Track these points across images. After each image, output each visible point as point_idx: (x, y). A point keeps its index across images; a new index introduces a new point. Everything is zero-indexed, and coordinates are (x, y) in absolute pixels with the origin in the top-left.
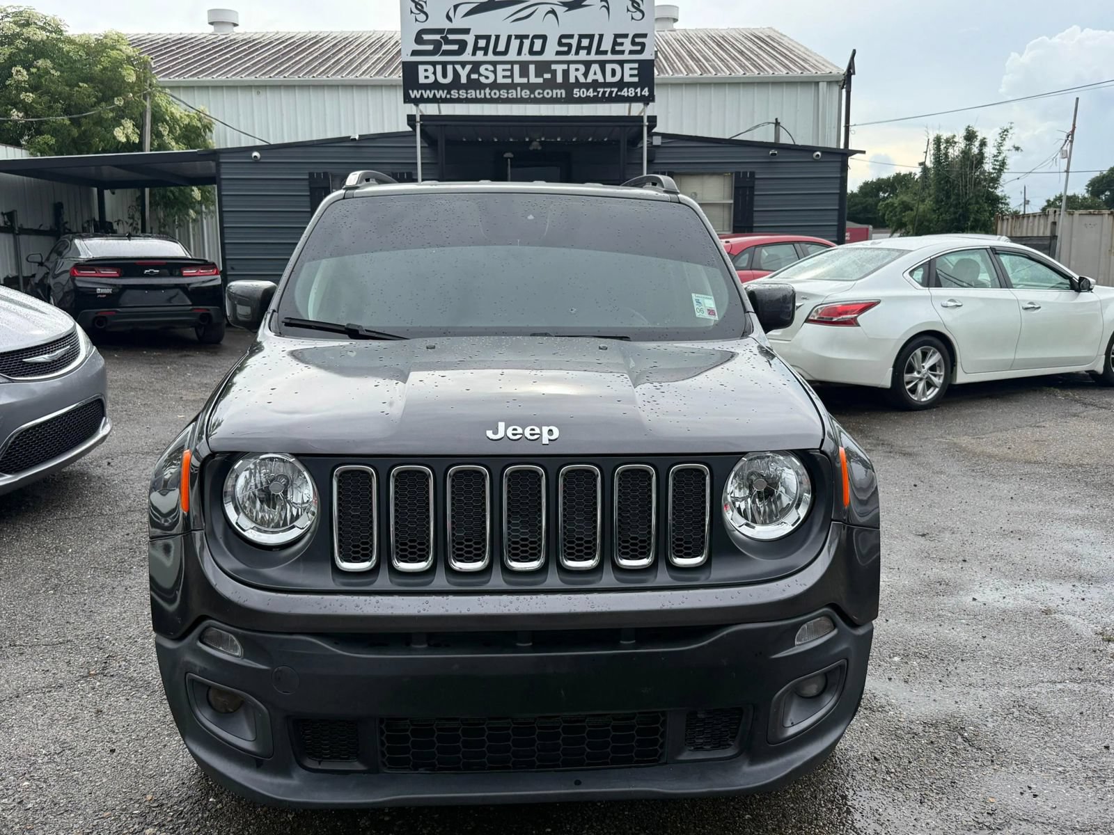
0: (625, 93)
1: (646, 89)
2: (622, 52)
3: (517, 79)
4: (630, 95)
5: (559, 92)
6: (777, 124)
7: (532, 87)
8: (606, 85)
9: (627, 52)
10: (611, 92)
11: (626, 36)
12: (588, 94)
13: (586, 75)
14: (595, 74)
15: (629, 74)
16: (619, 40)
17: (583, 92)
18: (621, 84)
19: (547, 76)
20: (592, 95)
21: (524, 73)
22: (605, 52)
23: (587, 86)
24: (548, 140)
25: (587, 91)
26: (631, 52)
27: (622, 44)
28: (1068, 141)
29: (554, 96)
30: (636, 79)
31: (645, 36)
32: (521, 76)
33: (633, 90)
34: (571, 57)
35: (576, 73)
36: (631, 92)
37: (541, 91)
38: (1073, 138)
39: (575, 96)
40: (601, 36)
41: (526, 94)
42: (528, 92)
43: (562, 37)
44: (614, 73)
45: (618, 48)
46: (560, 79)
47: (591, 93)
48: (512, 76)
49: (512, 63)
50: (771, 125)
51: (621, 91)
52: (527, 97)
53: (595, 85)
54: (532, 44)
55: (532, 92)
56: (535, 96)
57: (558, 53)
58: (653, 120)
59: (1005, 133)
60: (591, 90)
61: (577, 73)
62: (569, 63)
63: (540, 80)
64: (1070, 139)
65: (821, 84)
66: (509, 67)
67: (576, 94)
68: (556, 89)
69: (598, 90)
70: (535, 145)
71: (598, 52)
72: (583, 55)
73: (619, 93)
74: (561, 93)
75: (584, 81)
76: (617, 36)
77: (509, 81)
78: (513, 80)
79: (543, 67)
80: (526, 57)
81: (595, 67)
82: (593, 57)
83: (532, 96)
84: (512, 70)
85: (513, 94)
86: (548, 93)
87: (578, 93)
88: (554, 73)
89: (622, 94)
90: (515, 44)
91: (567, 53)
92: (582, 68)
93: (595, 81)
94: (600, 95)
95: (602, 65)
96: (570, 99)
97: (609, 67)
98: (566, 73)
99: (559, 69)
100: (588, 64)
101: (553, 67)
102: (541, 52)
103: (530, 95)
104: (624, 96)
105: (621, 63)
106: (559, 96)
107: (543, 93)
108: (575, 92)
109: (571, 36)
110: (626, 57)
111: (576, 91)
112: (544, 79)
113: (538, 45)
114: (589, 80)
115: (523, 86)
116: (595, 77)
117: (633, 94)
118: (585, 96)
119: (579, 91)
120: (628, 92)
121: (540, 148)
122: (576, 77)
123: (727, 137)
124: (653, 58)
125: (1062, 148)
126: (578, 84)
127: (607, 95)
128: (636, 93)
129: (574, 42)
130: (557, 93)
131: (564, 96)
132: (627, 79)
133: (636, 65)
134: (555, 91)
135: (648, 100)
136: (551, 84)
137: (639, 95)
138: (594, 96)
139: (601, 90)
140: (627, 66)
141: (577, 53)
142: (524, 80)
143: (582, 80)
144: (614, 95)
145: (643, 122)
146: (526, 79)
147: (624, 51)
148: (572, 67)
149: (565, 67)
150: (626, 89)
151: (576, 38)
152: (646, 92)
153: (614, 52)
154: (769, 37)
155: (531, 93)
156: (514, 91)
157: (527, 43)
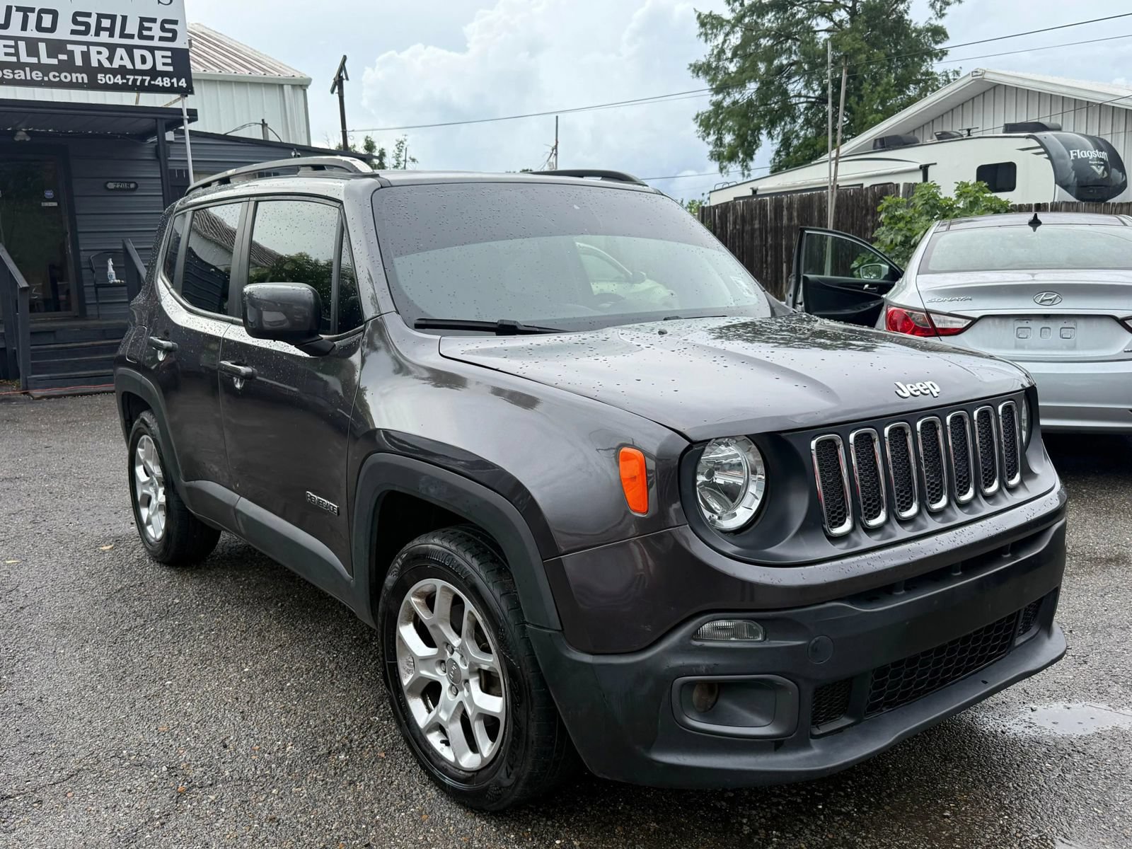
0: (159, 82)
1: (183, 80)
2: (151, 38)
3: (24, 58)
4: (165, 85)
5: (80, 76)
6: (264, 125)
7: (45, 69)
8: (135, 72)
9: (156, 38)
10: (143, 81)
11: (154, 20)
12: (116, 81)
13: (110, 59)
14: (122, 58)
15: (162, 62)
16: (146, 24)
17: (110, 78)
18: (154, 73)
19: (63, 57)
20: (120, 82)
21: (32, 49)
22: (132, 36)
23: (114, 72)
24: (37, 130)
25: (114, 78)
26: (161, 39)
27: (150, 29)
28: (553, 155)
29: (74, 80)
30: (170, 69)
31: (175, 22)
32: (29, 55)
33: (169, 80)
34: (91, 38)
35: (98, 57)
36: (166, 82)
37: (57, 74)
38: (556, 151)
39: (99, 81)
40: (124, 18)
41: (37, 75)
42: (40, 74)
43: (77, 14)
44: (144, 60)
45: (145, 33)
46: (79, 62)
47: (119, 80)
48: (17, 54)
49: (17, 39)
50: (257, 125)
51: (155, 81)
52: (40, 79)
53: (122, 71)
54: (39, 20)
55: (46, 74)
56: (49, 78)
57: (73, 32)
58: (193, 115)
59: (401, 145)
60: (119, 77)
61: (100, 57)
62: (88, 44)
63: (55, 61)
64: (554, 152)
65: (285, 87)
66: (12, 43)
67: (101, 80)
68: (76, 73)
69: (128, 77)
70: (21, 136)
71: (123, 35)
72: (104, 37)
73: (152, 82)
74: (82, 78)
75: (110, 66)
76: (143, 20)
77: (14, 59)
78: (18, 59)
79: (56, 47)
80: (32, 32)
81: (120, 52)
82: (116, 40)
83: (46, 79)
84: (16, 47)
85: (20, 75)
86: (65, 77)
87: (104, 79)
88: (71, 54)
89: (156, 83)
90: (17, 17)
91: (86, 32)
92: (105, 52)
93: (122, 68)
94: (130, 83)
95: (130, 50)
96: (93, 85)
97: (137, 53)
98: (86, 56)
99: (78, 50)
100: (112, 48)
101: (70, 47)
102: (53, 29)
103: (43, 77)
104: (158, 85)
105: (152, 50)
106: (80, 81)
107: (59, 77)
108: (99, 78)
109: (89, 15)
110: (156, 43)
111: (100, 76)
112: (59, 61)
113: (47, 21)
114: (116, 64)
115: (33, 67)
116: (122, 63)
117: (169, 85)
118: (112, 82)
119: (105, 77)
120: (163, 81)
121: (28, 139)
122: (99, 61)
123: (223, 133)
124: (188, 47)
125: (548, 161)
126: (101, 69)
127: (138, 83)
128: (172, 84)
129: (92, 21)
130: (77, 77)
131: (86, 81)
132: (160, 67)
133: (169, 54)
134: (74, 75)
135: (187, 91)
136: (69, 66)
137: (176, 85)
138: (123, 83)
139: (131, 78)
140: (158, 54)
141: (97, 34)
142: (34, 60)
143: (106, 64)
144: (146, 84)
145: (182, 115)
146: (36, 59)
147: (153, 36)
148: (93, 50)
149: (84, 48)
150: (160, 79)
151: (94, 17)
152: (183, 83)
153: (141, 37)
154: (203, 33)
155: (44, 76)
156: (22, 72)
157: (33, 18)
